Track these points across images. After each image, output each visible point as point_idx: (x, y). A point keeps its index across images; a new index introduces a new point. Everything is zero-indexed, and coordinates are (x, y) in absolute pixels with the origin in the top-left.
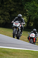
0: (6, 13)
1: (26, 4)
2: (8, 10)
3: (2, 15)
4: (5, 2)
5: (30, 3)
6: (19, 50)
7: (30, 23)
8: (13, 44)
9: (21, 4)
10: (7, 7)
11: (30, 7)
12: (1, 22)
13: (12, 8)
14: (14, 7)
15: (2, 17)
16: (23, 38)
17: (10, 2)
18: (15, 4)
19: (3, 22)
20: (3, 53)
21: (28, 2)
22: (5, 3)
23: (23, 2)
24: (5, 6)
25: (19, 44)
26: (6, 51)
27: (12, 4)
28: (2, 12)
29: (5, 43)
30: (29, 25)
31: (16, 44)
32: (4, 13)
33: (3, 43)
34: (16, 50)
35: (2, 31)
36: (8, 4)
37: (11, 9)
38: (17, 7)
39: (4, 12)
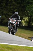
0: (10, 13)
1: (27, 6)
2: (12, 11)
3: (7, 16)
4: (9, 3)
5: (31, 5)
6: (21, 46)
7: (31, 23)
8: (16, 41)
9: (23, 6)
10: (11, 8)
11: (31, 8)
12: (6, 22)
13: (16, 9)
14: (17, 8)
15: (6, 17)
16: (25, 36)
17: (13, 3)
18: (18, 5)
19: (7, 21)
20: (7, 49)
21: (29, 4)
22: (9, 5)
23: (25, 4)
24: (9, 7)
25: (21, 42)
26: (10, 47)
27: (15, 5)
28: (7, 13)
29: (9, 40)
30: (30, 24)
31: (18, 41)
32: (8, 14)
33: (7, 40)
34: (18, 46)
35: (6, 30)
36: (12, 6)
37: (14, 10)
38: (20, 9)
39: (9, 12)
